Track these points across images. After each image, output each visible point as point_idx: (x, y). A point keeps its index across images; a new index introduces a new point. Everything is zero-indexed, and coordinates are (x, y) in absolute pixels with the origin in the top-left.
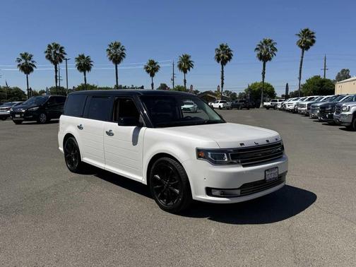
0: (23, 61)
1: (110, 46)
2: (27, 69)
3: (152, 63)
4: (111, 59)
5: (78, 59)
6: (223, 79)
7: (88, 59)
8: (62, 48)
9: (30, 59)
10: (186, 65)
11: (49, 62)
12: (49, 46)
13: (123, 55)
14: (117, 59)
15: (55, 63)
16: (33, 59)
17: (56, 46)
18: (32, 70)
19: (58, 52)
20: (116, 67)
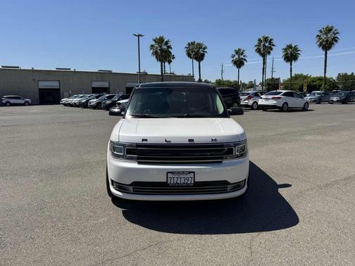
0: (237, 56)
1: (321, 31)
2: (239, 63)
4: (320, 45)
5: (285, 50)
7: (296, 49)
8: (271, 40)
9: (242, 54)
11: (258, 55)
12: (260, 40)
13: (335, 39)
14: (327, 45)
15: (264, 56)
16: (245, 53)
17: (266, 39)
18: (243, 64)
19: (267, 44)
20: (326, 54)
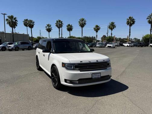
0: (48, 27)
1: (80, 20)
2: (49, 30)
3: (97, 26)
4: (80, 25)
5: (67, 26)
6: (130, 33)
7: (71, 26)
8: (62, 22)
9: (50, 26)
10: (112, 26)
11: (57, 27)
12: (57, 21)
13: (85, 24)
14: (82, 25)
15: (59, 28)
16: (51, 26)
17: (60, 21)
18: (51, 31)
19: (60, 23)
20: (82, 29)
